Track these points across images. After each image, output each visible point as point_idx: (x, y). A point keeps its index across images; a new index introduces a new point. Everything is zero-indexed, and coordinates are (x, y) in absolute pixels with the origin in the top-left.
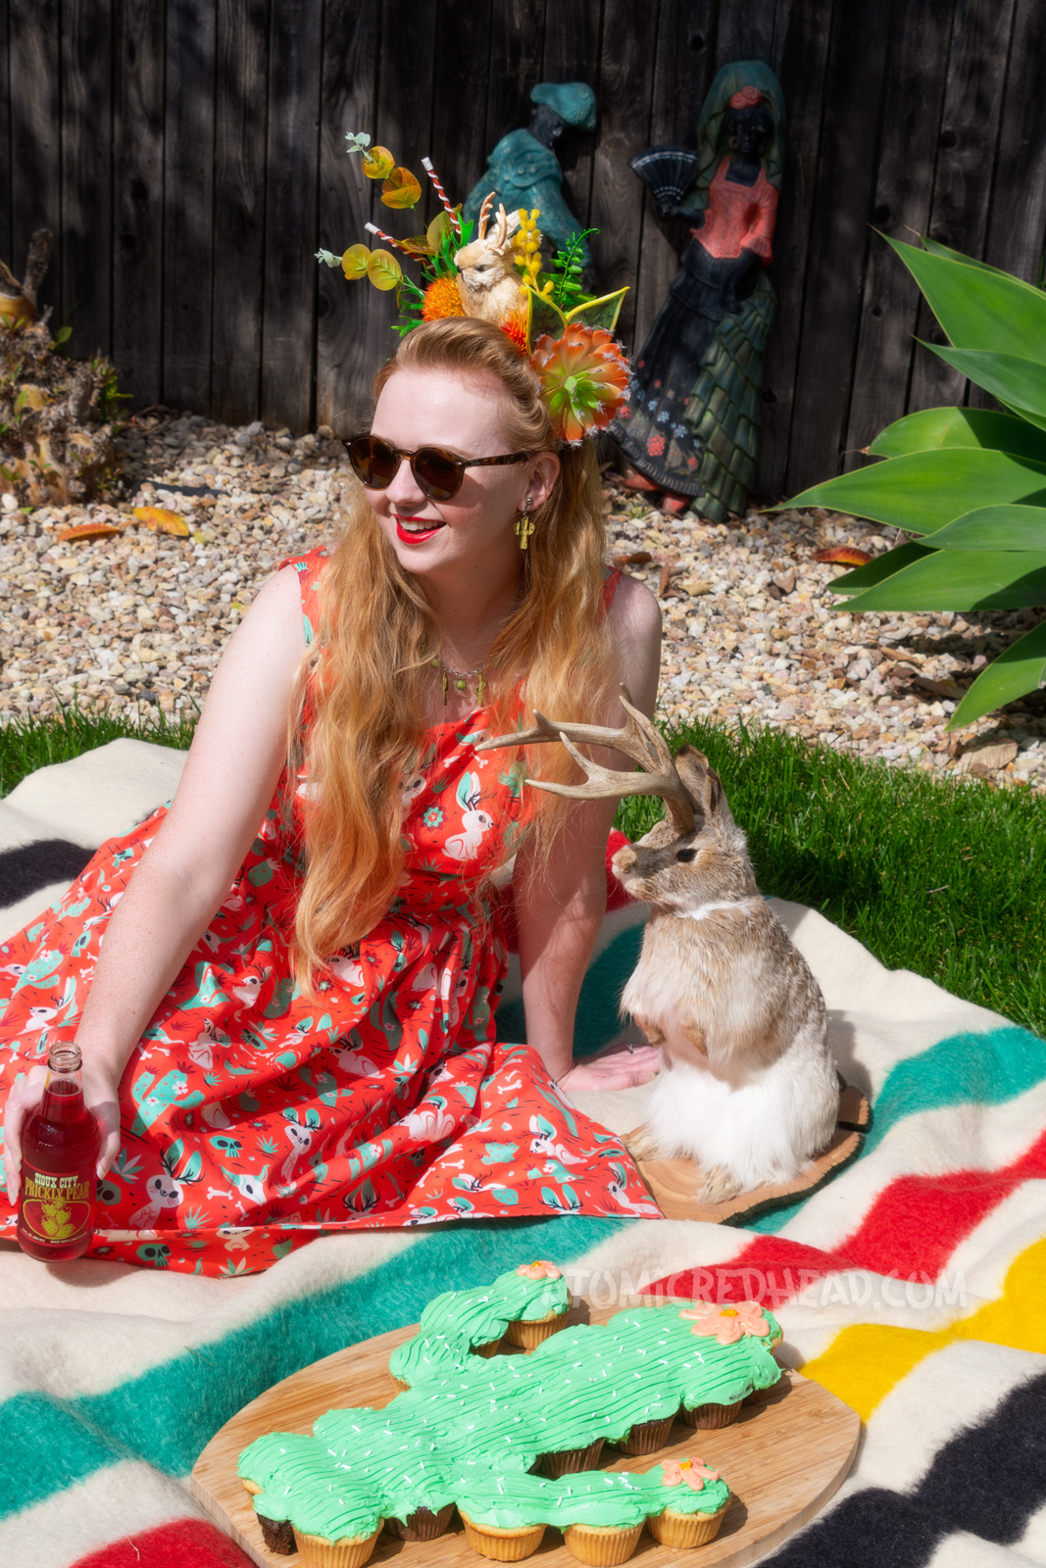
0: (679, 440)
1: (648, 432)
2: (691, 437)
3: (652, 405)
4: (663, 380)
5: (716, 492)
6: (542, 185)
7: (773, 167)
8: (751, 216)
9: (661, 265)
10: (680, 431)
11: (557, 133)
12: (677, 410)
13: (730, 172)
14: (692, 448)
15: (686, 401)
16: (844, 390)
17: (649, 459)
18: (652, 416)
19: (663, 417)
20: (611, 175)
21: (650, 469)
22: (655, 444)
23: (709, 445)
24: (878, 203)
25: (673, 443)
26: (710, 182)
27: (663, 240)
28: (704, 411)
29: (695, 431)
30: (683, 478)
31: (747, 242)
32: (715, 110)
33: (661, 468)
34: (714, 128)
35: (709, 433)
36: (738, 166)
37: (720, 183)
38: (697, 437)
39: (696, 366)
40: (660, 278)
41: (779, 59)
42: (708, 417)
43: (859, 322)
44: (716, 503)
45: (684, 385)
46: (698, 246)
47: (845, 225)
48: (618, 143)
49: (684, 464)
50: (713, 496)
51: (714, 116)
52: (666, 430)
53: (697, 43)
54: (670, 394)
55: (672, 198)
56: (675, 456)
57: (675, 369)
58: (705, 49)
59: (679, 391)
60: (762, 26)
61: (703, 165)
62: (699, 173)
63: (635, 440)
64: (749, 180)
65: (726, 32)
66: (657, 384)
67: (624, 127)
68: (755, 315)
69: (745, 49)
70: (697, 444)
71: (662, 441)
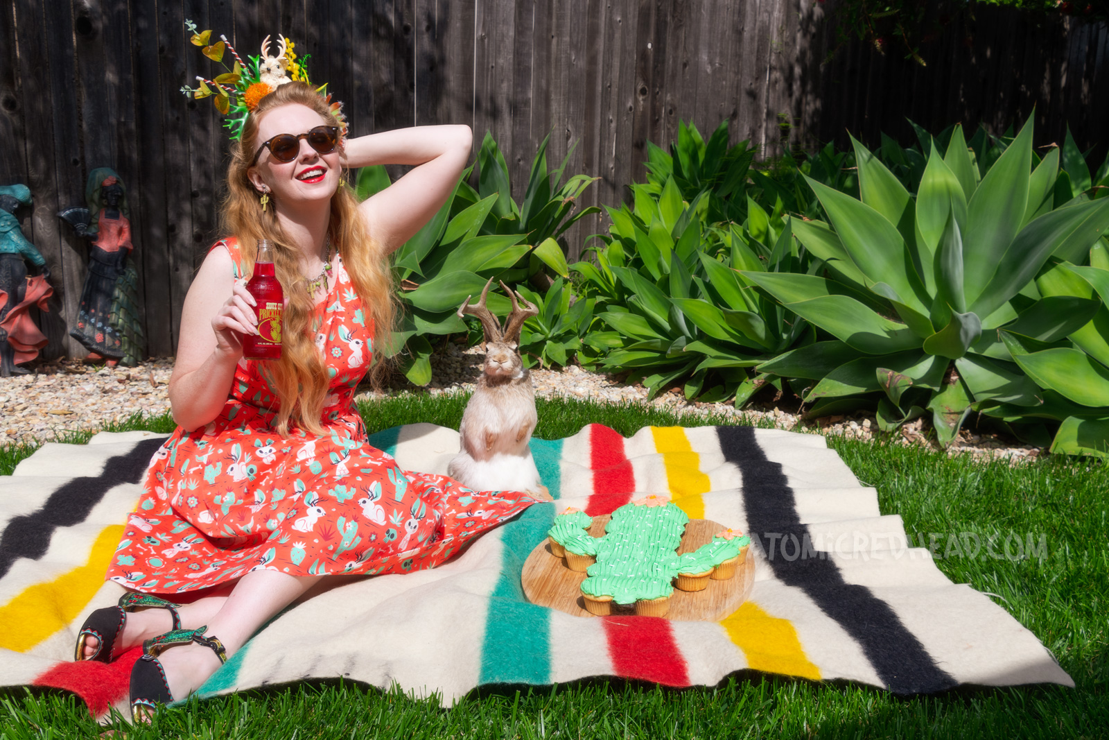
0: (109, 333)
1: (94, 333)
2: (115, 331)
3: (93, 320)
4: (96, 309)
5: (131, 353)
6: (15, 230)
7: (126, 211)
8: (120, 232)
9: (74, 263)
10: (109, 330)
11: (16, 206)
12: (105, 320)
13: (106, 215)
14: (116, 336)
15: (109, 316)
16: (168, 305)
17: (97, 344)
18: (94, 325)
19: (100, 325)
20: (42, 225)
21: (99, 348)
22: (98, 337)
23: (124, 333)
24: (170, 224)
25: (107, 336)
26: (98, 220)
27: (73, 251)
28: (119, 318)
29: (117, 328)
30: (115, 350)
31: (121, 243)
32: (96, 188)
33: (104, 347)
34: (96, 196)
35: (123, 327)
36: (110, 212)
37: (103, 219)
38: (118, 331)
39: (110, 299)
40: (74, 268)
41: (116, 166)
42: (120, 321)
43: (169, 275)
44: (132, 358)
45: (106, 309)
46: (98, 249)
47: (157, 232)
48: (43, 210)
49: (114, 344)
50: (131, 356)
51: (96, 190)
52: (102, 330)
53: (76, 162)
54: (101, 314)
55: (83, 228)
56: (109, 341)
57: (100, 302)
58: (79, 165)
59: (104, 313)
60: (105, 151)
61: (94, 212)
62: (92, 217)
63: (89, 337)
64: (116, 217)
65: (89, 157)
66: (93, 311)
67: (45, 202)
68: (132, 274)
69: (100, 162)
70: (118, 334)
71: (102, 335)
